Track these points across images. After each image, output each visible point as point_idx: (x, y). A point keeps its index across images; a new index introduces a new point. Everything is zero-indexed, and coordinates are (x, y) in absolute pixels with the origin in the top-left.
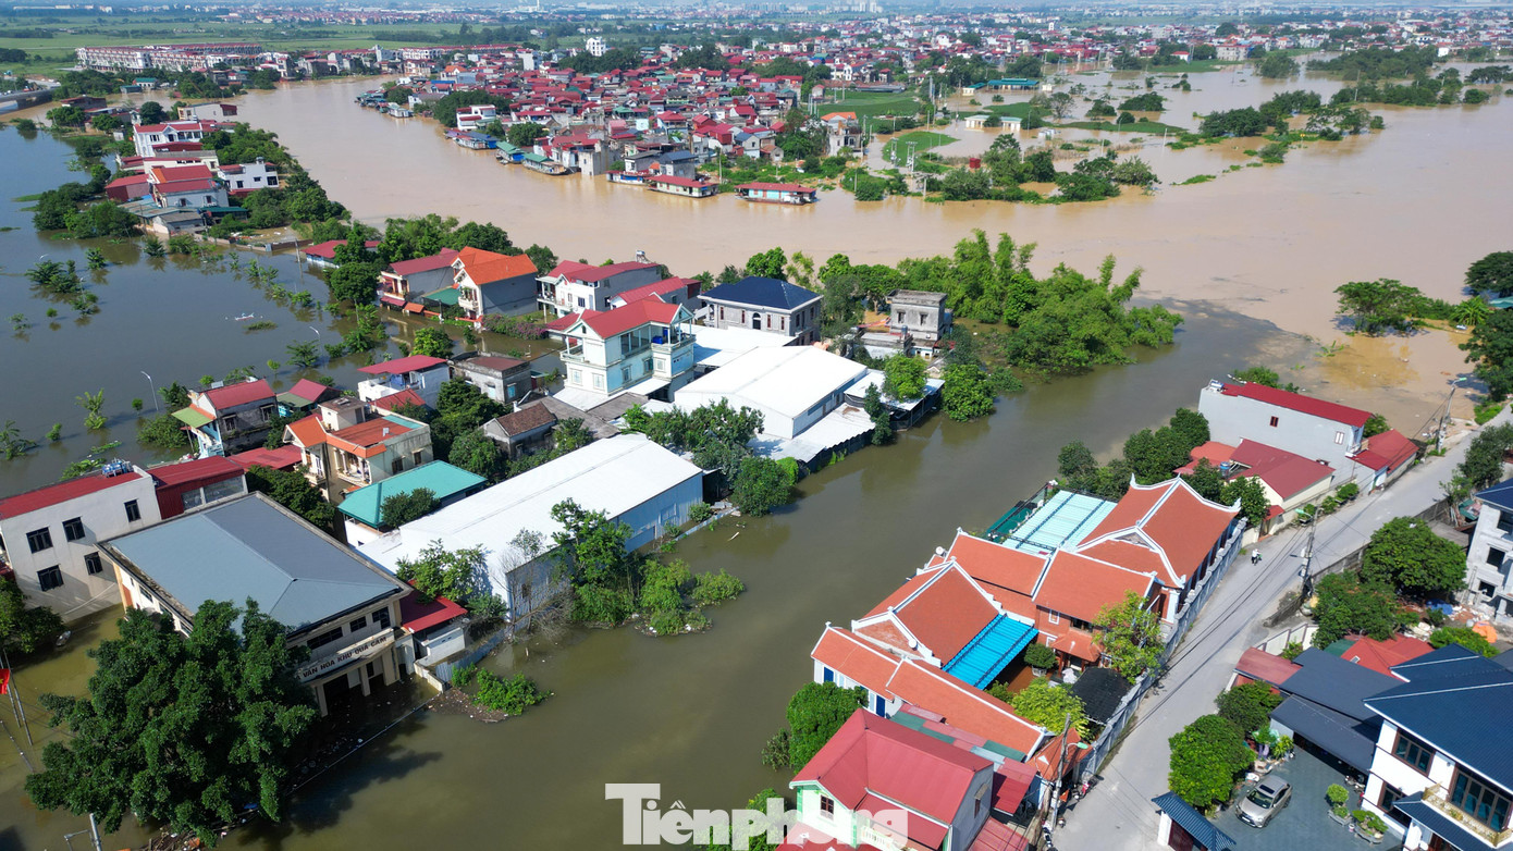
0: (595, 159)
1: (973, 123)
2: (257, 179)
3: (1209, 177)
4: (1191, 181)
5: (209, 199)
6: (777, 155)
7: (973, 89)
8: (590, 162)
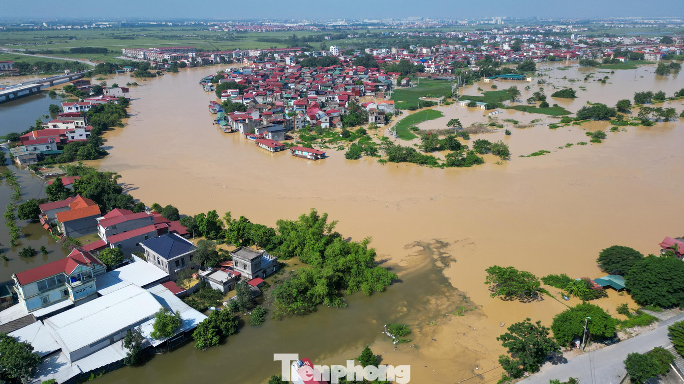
0: (244, 126)
1: (464, 104)
2: (81, 135)
3: (547, 152)
4: (534, 155)
5: (48, 147)
6: (339, 125)
7: (489, 80)
8: (242, 128)
